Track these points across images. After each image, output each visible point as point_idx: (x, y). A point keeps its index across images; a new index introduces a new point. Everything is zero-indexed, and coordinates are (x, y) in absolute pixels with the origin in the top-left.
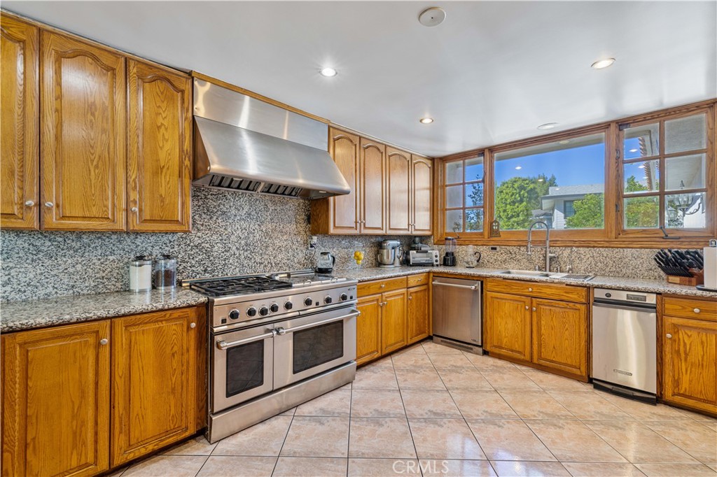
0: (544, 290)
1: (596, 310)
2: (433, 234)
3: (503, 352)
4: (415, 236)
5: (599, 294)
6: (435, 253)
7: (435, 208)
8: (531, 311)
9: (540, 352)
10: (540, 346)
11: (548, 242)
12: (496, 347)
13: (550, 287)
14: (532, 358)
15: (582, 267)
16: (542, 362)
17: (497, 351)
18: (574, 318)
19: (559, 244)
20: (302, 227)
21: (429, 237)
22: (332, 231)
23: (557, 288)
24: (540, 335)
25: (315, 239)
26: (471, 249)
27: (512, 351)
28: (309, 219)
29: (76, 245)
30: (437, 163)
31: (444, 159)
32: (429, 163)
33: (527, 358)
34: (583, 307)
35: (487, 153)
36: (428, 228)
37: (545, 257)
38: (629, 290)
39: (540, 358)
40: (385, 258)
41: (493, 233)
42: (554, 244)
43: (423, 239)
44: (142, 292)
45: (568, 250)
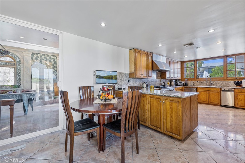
0: (211, 89)
1: (222, 92)
2: (181, 79)
3: (202, 102)
4: (177, 79)
5: (223, 89)
6: (183, 83)
7: (182, 73)
8: (208, 93)
9: (210, 101)
10: (210, 100)
11: (211, 80)
12: (200, 101)
13: (212, 89)
14: (208, 103)
15: (219, 85)
16: (211, 103)
17: (200, 102)
18: (218, 94)
19: (213, 80)
20: (160, 77)
21: (180, 79)
22: (167, 78)
23: (214, 89)
24: (210, 98)
25: (162, 80)
26: (192, 82)
27: (204, 102)
28: (161, 76)
29: (138, 80)
30: (182, 63)
31: (184, 62)
32: (180, 63)
33: (207, 103)
34: (219, 92)
35: (195, 61)
36: (180, 77)
37: (210, 83)
38: (229, 88)
39: (210, 102)
40: (173, 84)
41: (197, 78)
42: (212, 80)
43: (179, 80)
44: (145, 88)
45: (215, 82)
